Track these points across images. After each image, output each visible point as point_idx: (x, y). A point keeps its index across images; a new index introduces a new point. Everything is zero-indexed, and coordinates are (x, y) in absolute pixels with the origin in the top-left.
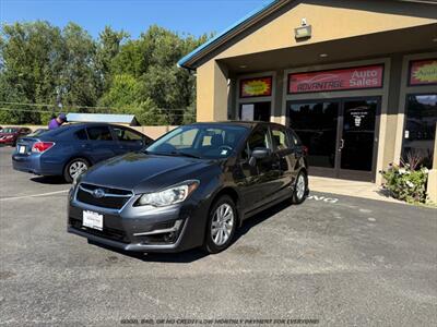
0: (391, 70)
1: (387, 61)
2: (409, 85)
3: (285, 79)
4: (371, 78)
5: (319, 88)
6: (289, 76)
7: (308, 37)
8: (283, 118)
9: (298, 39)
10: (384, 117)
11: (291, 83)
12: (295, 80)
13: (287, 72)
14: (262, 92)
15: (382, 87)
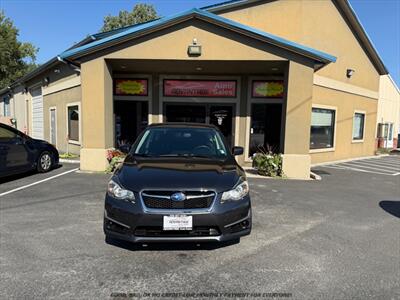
0: (242, 86)
1: (239, 79)
2: (252, 97)
3: (161, 83)
4: (228, 90)
5: (188, 91)
6: (164, 80)
7: (199, 55)
8: (161, 116)
9: (190, 55)
10: (238, 118)
11: (166, 87)
12: (169, 85)
14: (138, 92)
15: (236, 97)
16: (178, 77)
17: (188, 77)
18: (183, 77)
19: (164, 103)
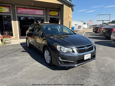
3: (16, 8)
11: (18, 10)
13: (16, 6)
15: (44, 15)
16: (23, 7)
17: (27, 7)
18: (25, 7)
19: (18, 16)
